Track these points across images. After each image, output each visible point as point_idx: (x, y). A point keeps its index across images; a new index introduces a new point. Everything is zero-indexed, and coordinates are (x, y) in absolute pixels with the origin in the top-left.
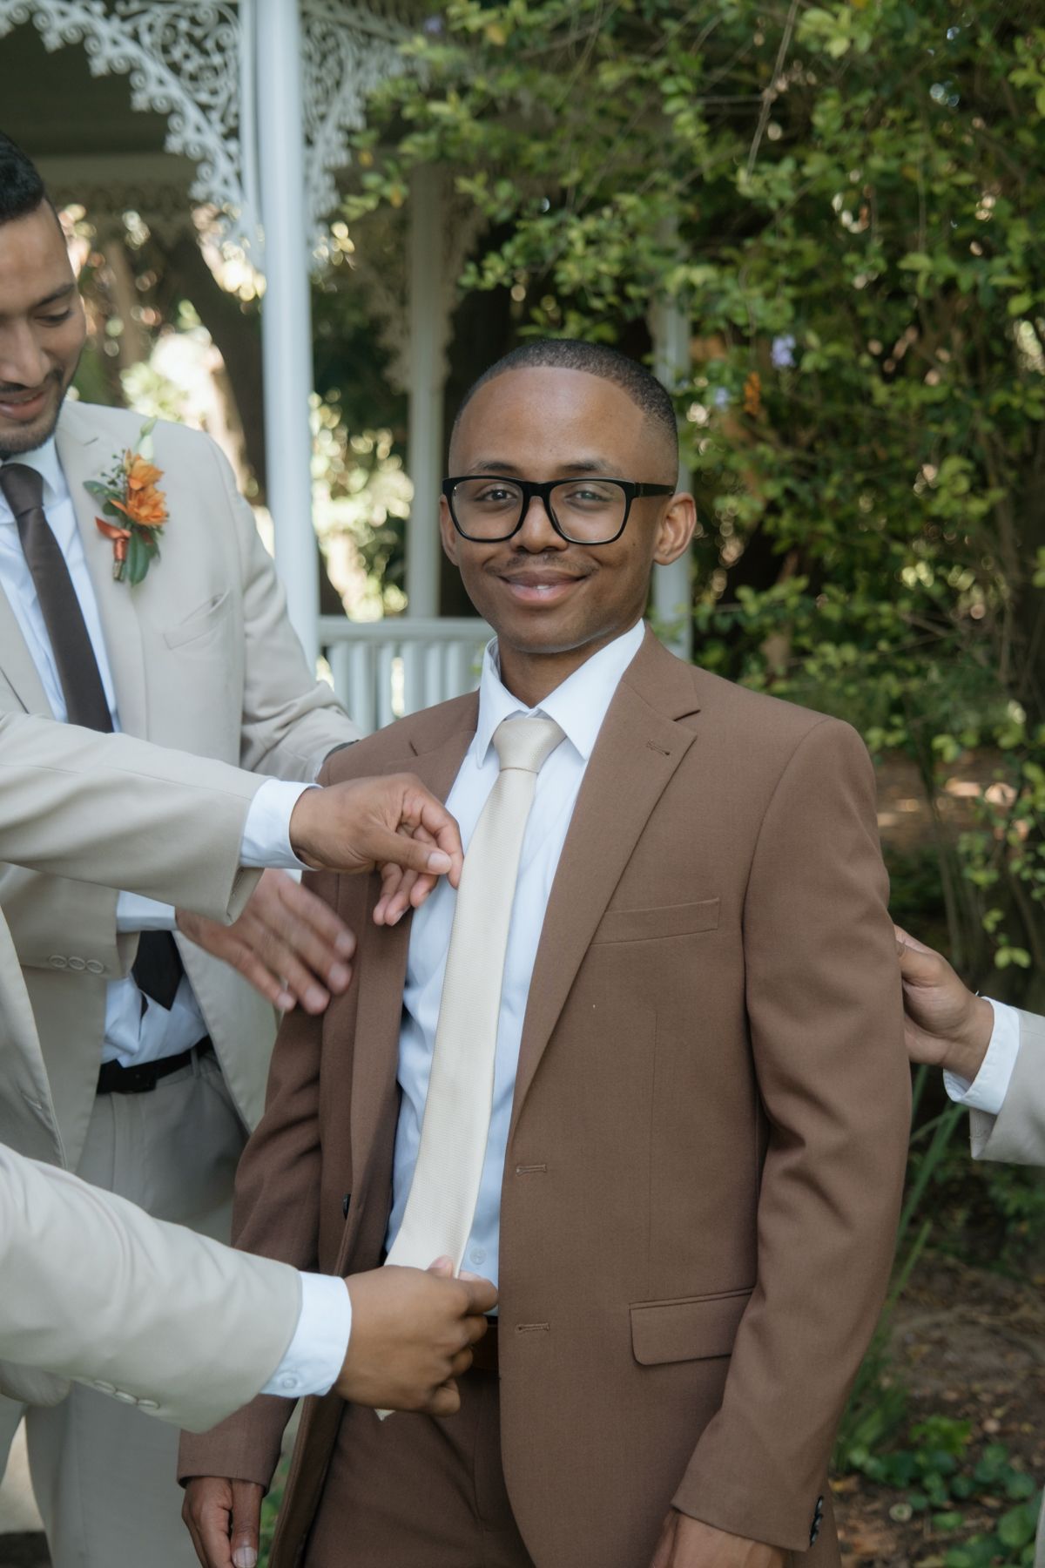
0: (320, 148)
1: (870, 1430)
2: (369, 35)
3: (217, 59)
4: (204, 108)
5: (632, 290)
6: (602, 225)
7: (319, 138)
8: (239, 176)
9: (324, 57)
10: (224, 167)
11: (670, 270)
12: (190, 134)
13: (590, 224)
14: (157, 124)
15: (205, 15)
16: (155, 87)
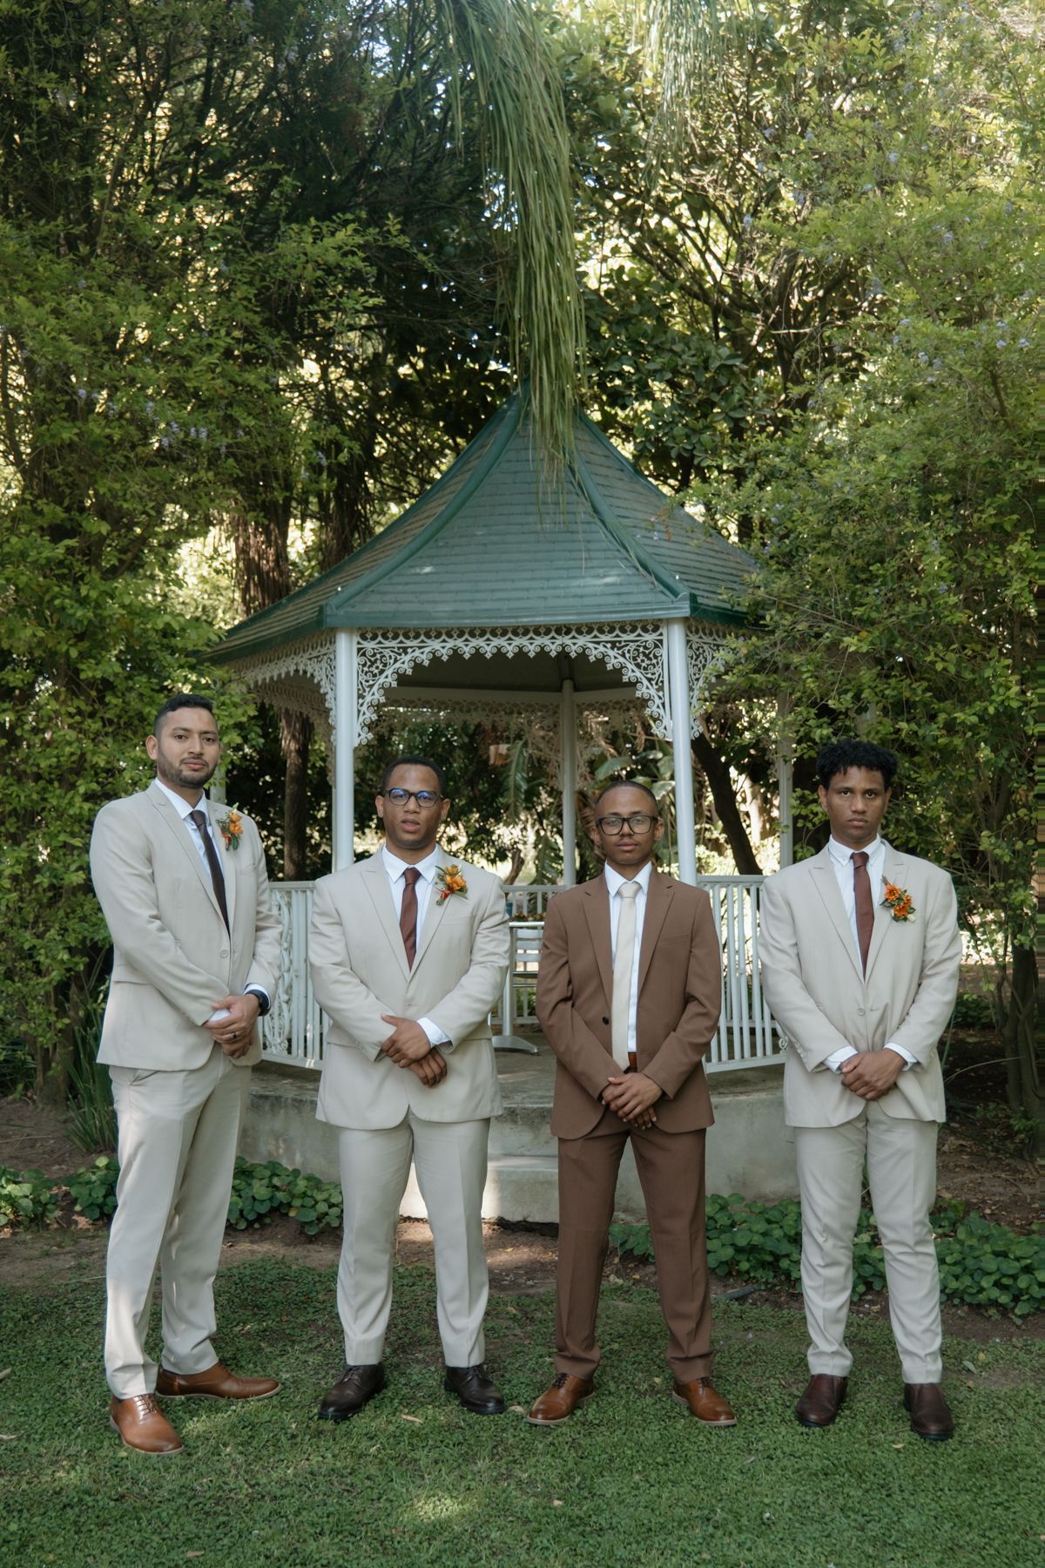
0: (696, 693)
2: (718, 646)
3: (654, 661)
4: (650, 680)
7: (696, 687)
8: (663, 704)
9: (698, 657)
10: (658, 701)
12: (644, 690)
14: (632, 685)
15: (650, 645)
16: (631, 673)
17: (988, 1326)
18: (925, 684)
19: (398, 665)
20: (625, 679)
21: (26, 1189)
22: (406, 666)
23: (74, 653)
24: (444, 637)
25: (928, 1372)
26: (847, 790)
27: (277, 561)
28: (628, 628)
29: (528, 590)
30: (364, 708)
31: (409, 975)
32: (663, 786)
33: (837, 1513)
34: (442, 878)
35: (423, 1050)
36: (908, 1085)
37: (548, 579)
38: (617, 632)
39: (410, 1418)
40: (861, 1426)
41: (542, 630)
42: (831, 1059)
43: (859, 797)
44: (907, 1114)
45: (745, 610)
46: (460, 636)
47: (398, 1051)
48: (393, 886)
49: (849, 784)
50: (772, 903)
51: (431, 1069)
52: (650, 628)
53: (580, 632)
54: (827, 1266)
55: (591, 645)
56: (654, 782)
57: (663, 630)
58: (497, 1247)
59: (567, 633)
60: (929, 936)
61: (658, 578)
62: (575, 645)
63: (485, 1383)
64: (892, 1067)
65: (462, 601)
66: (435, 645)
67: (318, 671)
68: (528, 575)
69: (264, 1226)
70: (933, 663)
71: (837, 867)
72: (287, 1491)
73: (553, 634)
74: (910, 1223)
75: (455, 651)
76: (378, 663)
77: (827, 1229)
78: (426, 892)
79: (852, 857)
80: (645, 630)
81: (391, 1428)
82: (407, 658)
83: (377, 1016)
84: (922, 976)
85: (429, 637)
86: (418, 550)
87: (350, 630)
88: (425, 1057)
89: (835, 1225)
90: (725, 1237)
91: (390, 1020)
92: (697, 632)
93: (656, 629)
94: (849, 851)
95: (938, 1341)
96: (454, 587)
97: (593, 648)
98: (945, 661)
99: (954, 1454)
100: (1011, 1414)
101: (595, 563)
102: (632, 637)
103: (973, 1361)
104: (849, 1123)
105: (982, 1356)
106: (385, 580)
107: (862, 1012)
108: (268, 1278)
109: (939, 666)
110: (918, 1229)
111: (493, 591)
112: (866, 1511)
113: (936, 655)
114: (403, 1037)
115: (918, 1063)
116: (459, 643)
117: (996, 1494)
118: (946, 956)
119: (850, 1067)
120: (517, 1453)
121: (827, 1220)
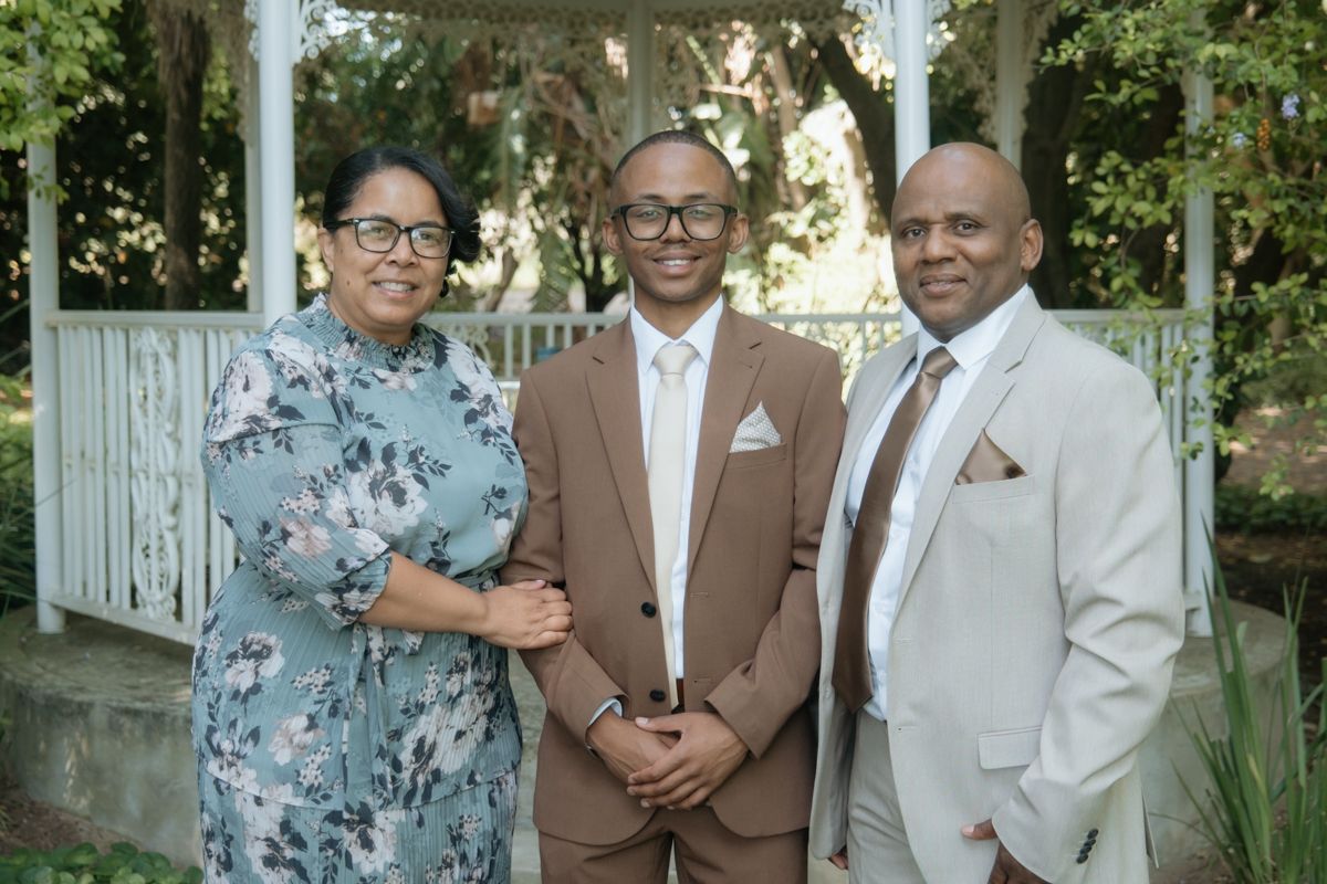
5: (1170, 63)
6: (1149, 14)
11: (1201, 47)
13: (1139, 15)
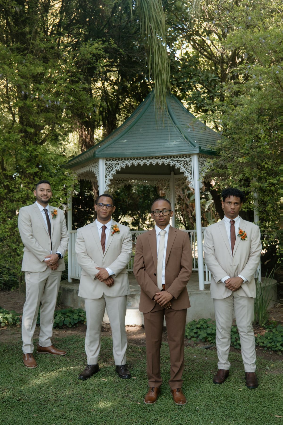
1: (265, 322)
3: (189, 166)
4: (188, 171)
7: (201, 173)
9: (202, 164)
10: (190, 178)
12: (186, 174)
14: (183, 173)
15: (188, 161)
16: (182, 169)
17: (278, 357)
18: (265, 171)
19: (116, 168)
20: (181, 171)
21: (10, 316)
22: (119, 168)
23: (25, 166)
24: (129, 160)
25: (251, 369)
26: (230, 202)
27: (91, 139)
28: (182, 157)
29: (153, 146)
30: (107, 180)
31: (103, 256)
32: (209, 202)
33: (217, 408)
34: (112, 228)
35: (107, 277)
36: (244, 287)
37: (159, 143)
38: (178, 158)
39: (103, 379)
40: (231, 384)
41: (157, 158)
42: (222, 279)
43: (233, 205)
44: (244, 295)
45: (215, 150)
46: (134, 159)
47: (100, 277)
48: (99, 231)
49: (230, 201)
50: (207, 235)
51: (110, 282)
52: (188, 156)
53: (168, 158)
54: (222, 338)
55: (171, 162)
56: (207, 201)
57: (192, 157)
58: (141, 333)
59: (164, 158)
60: (252, 244)
61: (190, 142)
62: (166, 162)
63: (126, 370)
64: (240, 282)
65: (134, 150)
66: (127, 162)
67: (94, 170)
68: (154, 142)
69: (76, 327)
70: (264, 165)
71: (226, 224)
72: (65, 399)
73: (160, 158)
74: (246, 326)
75: (132, 164)
76: (111, 168)
77: (222, 328)
78: (108, 232)
79: (230, 222)
80: (186, 157)
81: (98, 382)
82: (119, 166)
83: (94, 267)
84: (249, 256)
85: (125, 160)
86: (123, 135)
87: (103, 158)
88: (108, 279)
89: (224, 326)
90: (205, 331)
91: (98, 268)
92: (202, 157)
93: (189, 157)
94: (230, 220)
95: (255, 360)
96: (132, 145)
97: (172, 163)
98: (269, 165)
99: (257, 392)
100: (276, 381)
101: (173, 138)
102: (183, 159)
103: (269, 366)
104: (228, 297)
105: (272, 365)
106: (113, 144)
107: (231, 266)
108: (73, 341)
109: (266, 166)
110: (248, 328)
111: (143, 146)
112: (226, 407)
113: (265, 163)
114: (102, 273)
115: (247, 281)
116: (134, 161)
117: (265, 404)
118: (257, 250)
119: (228, 282)
120: (131, 390)
121: (222, 325)
